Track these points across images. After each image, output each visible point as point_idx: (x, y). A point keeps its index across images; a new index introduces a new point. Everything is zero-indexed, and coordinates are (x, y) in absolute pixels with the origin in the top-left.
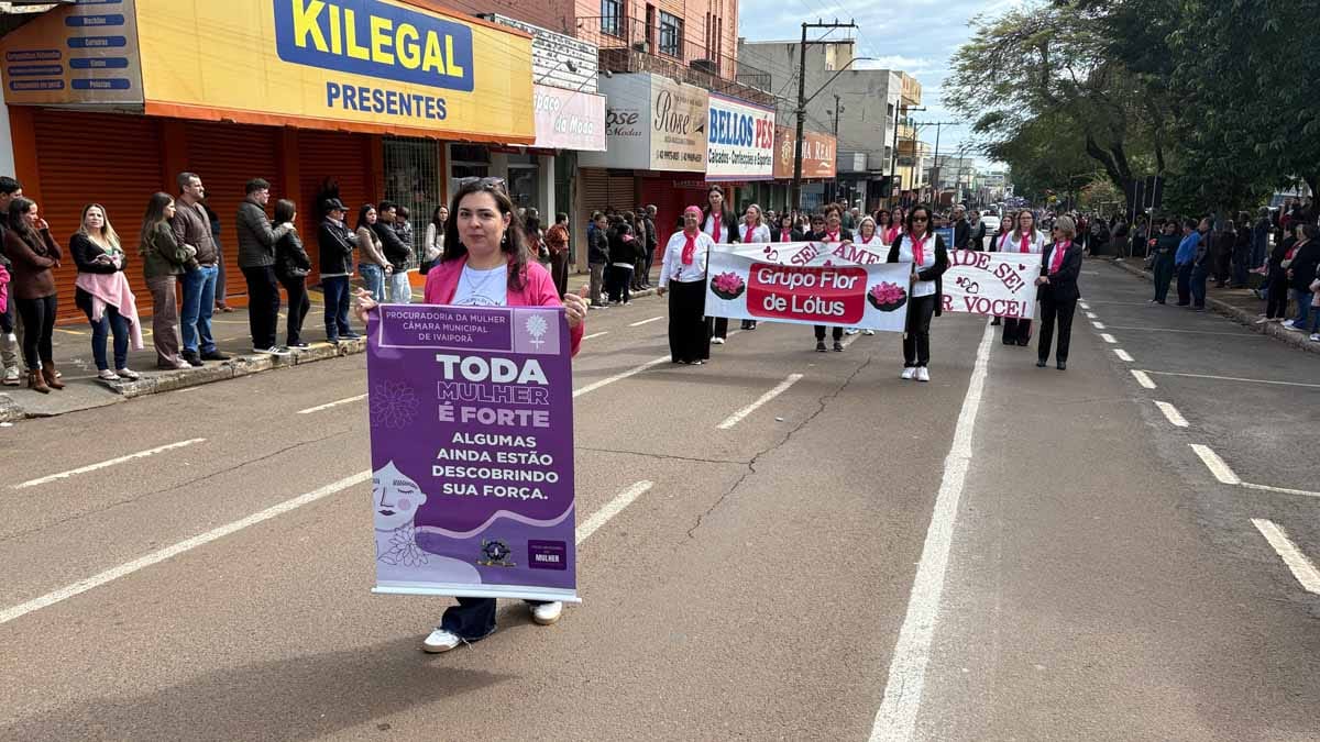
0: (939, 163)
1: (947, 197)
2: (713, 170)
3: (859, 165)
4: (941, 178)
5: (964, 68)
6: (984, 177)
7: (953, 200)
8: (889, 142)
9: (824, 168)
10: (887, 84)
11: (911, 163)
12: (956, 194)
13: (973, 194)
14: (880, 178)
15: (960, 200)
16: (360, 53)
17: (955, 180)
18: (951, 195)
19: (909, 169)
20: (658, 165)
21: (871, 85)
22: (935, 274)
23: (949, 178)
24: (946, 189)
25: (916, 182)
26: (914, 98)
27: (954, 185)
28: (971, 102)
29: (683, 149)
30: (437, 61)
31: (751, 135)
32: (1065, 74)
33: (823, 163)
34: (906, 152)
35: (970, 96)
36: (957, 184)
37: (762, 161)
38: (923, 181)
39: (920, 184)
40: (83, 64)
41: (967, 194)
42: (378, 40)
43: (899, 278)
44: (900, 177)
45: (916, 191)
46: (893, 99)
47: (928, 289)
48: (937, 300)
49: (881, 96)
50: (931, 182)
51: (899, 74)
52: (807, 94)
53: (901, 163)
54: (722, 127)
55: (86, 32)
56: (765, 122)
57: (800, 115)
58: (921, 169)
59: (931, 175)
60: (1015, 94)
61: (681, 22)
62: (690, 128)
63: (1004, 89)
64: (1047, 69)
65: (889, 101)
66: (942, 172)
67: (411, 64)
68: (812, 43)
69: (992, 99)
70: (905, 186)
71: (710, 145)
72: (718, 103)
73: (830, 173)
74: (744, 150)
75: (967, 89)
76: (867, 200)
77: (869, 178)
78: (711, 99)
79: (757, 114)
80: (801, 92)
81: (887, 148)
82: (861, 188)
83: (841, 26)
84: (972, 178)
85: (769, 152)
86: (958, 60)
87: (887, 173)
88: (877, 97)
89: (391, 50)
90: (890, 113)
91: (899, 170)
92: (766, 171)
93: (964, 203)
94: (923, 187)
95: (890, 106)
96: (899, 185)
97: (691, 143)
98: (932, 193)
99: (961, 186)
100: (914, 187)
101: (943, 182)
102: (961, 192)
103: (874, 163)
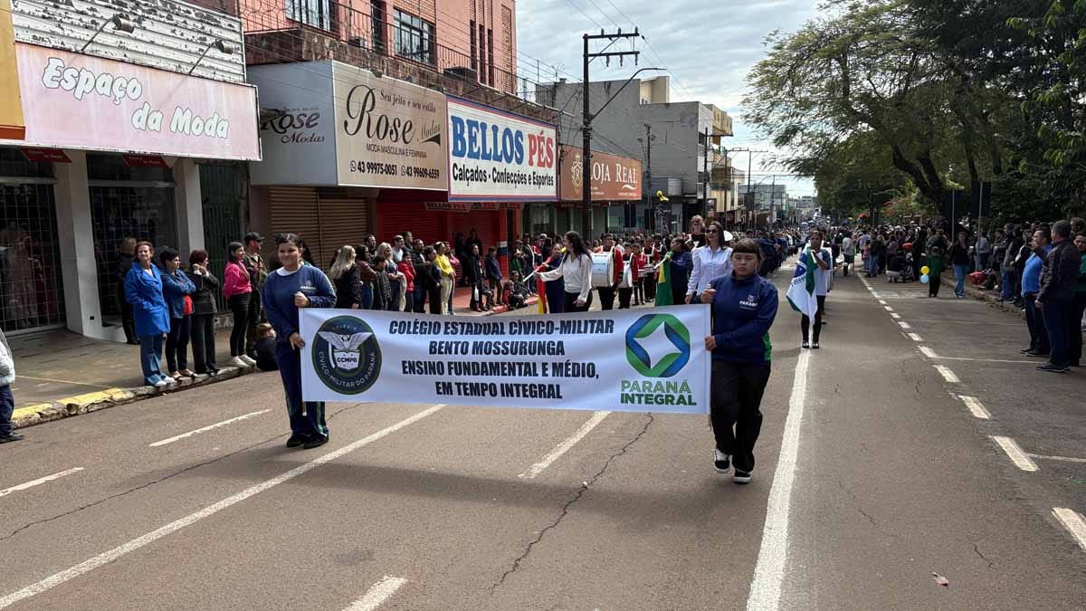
0: (752, 190)
1: (762, 218)
3: (673, 189)
4: (756, 202)
5: (761, 84)
6: (796, 200)
7: (768, 219)
8: (701, 167)
9: (629, 191)
10: (697, 114)
11: (727, 187)
12: (771, 214)
13: (786, 215)
14: (694, 202)
17: (768, 202)
18: (765, 216)
19: (724, 193)
20: (354, 180)
21: (683, 116)
23: (764, 201)
24: (762, 211)
25: (732, 204)
26: (726, 130)
27: (768, 207)
29: (404, 162)
31: (522, 154)
33: (626, 186)
34: (723, 176)
36: (772, 205)
37: (540, 180)
38: (739, 203)
39: (736, 206)
41: (780, 214)
44: (715, 200)
45: (732, 212)
46: (703, 127)
49: (692, 126)
50: (746, 205)
51: (710, 107)
53: (715, 188)
54: (473, 139)
56: (543, 139)
57: (587, 133)
58: (736, 194)
59: (746, 199)
60: (815, 110)
61: (431, 26)
62: (415, 136)
63: (806, 105)
65: (700, 130)
66: (757, 196)
70: (719, 209)
71: (453, 159)
73: (636, 195)
74: (512, 167)
76: (684, 222)
77: (685, 201)
78: (450, 105)
79: (528, 127)
80: (586, 108)
81: (700, 172)
82: (677, 210)
83: (624, 35)
84: (784, 201)
85: (551, 172)
86: (756, 76)
87: (700, 196)
88: (689, 127)
90: (702, 143)
91: (715, 194)
94: (739, 209)
95: (702, 137)
96: (714, 207)
98: (748, 214)
99: (775, 208)
100: (729, 209)
101: (758, 205)
102: (775, 214)
103: (690, 188)
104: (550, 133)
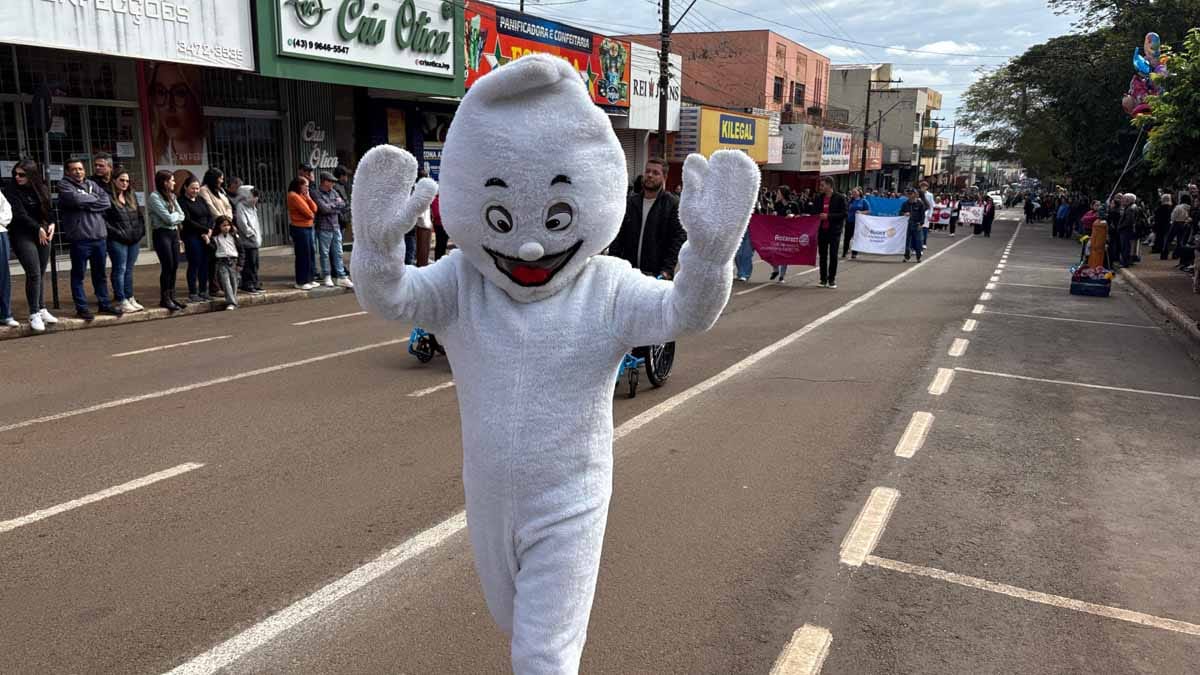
0: (954, 153)
1: (961, 180)
2: (824, 169)
3: (894, 159)
4: (957, 164)
7: (967, 182)
8: (917, 140)
9: (875, 163)
10: (916, 98)
12: (970, 178)
14: (909, 167)
15: (974, 181)
16: (732, 136)
17: (969, 165)
18: (965, 178)
19: (931, 160)
20: (804, 169)
22: (958, 210)
23: (964, 164)
24: (961, 173)
25: (936, 168)
26: (937, 106)
27: (967, 169)
28: (974, 122)
29: (812, 159)
30: (747, 135)
32: (1039, 105)
33: (875, 161)
34: (929, 147)
35: (974, 118)
36: (971, 169)
37: (845, 162)
38: (942, 167)
39: (939, 171)
40: (681, 149)
42: (737, 130)
43: (948, 212)
44: (924, 166)
45: (936, 176)
46: (921, 109)
47: (955, 214)
48: (957, 217)
49: (911, 108)
50: (948, 168)
51: (925, 90)
52: (870, 122)
53: (925, 156)
55: (682, 140)
57: (866, 135)
58: (939, 159)
59: (947, 163)
61: (804, 86)
62: (816, 148)
64: (1025, 101)
65: (917, 111)
66: (958, 159)
67: (742, 137)
68: (874, 91)
69: (990, 120)
70: (928, 173)
72: (827, 133)
73: (879, 167)
74: (836, 157)
75: (973, 113)
76: (899, 182)
77: (901, 167)
79: (843, 135)
80: (867, 120)
81: (915, 145)
82: (895, 174)
85: (848, 157)
87: (914, 163)
88: (907, 108)
89: (738, 133)
90: (918, 121)
91: (924, 161)
92: (846, 167)
93: (977, 184)
94: (942, 173)
95: (918, 115)
96: (923, 172)
97: (815, 156)
98: (949, 177)
99: (974, 170)
100: (934, 173)
101: (959, 168)
102: (974, 176)
103: (906, 156)
104: (850, 135)
